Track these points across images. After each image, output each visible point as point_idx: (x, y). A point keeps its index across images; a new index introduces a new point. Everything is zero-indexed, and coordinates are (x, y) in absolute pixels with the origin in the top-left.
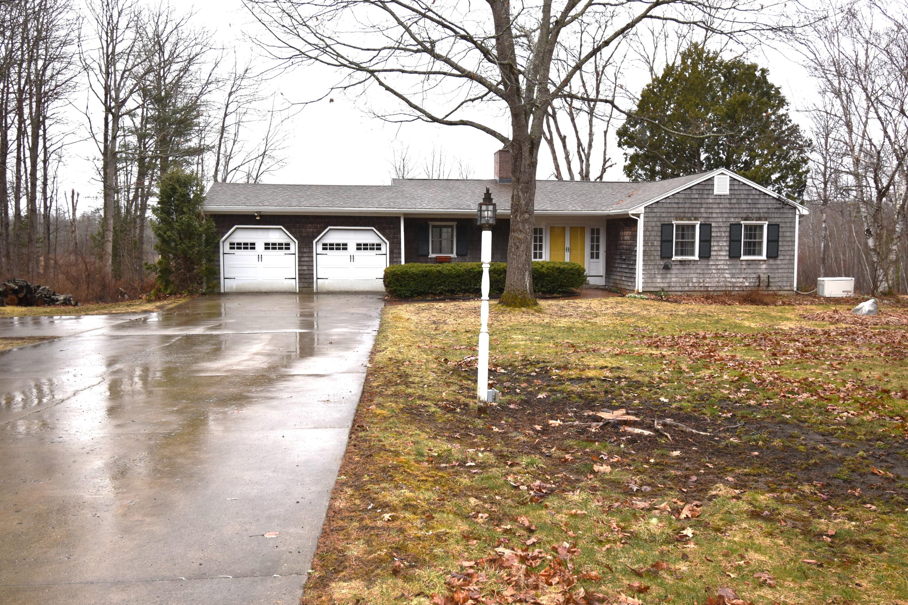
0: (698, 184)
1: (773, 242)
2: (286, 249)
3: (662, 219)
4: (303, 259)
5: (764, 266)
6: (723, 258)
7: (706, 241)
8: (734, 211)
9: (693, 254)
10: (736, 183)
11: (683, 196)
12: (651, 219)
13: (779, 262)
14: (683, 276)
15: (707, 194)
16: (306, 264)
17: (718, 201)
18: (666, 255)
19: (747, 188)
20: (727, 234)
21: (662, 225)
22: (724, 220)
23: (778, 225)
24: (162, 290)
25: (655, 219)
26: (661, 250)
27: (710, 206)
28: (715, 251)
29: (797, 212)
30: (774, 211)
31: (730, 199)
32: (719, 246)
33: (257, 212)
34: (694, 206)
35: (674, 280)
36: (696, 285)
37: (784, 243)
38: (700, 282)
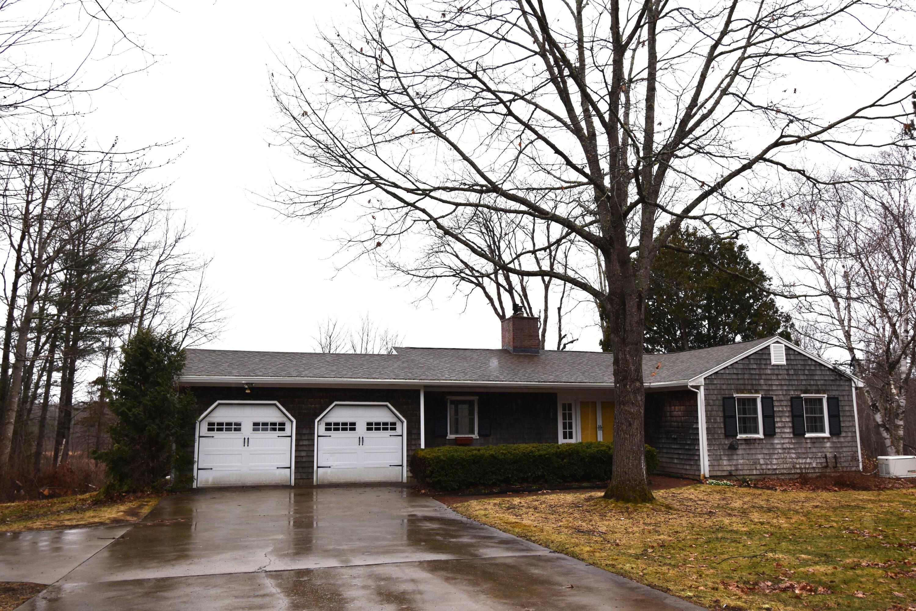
0: (755, 353)
1: (834, 417)
2: (280, 430)
3: (723, 392)
4: (301, 443)
5: (828, 445)
6: (787, 436)
7: (769, 417)
8: (793, 383)
9: (757, 432)
10: (791, 352)
11: (741, 366)
12: (712, 392)
13: (842, 440)
14: (750, 457)
15: (765, 364)
16: (305, 448)
17: (776, 372)
18: (730, 434)
19: (803, 358)
20: (789, 409)
21: (724, 399)
22: (784, 393)
23: (837, 398)
24: (117, 486)
25: (716, 392)
26: (725, 428)
27: (769, 377)
28: (779, 427)
29: (853, 385)
30: (831, 383)
31: (787, 370)
32: (782, 422)
33: (247, 384)
34: (753, 377)
35: (741, 461)
36: (764, 467)
37: (845, 419)
38: (767, 464)
